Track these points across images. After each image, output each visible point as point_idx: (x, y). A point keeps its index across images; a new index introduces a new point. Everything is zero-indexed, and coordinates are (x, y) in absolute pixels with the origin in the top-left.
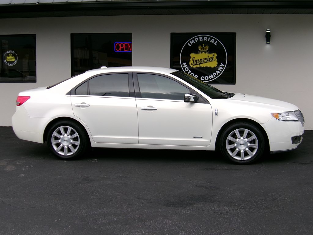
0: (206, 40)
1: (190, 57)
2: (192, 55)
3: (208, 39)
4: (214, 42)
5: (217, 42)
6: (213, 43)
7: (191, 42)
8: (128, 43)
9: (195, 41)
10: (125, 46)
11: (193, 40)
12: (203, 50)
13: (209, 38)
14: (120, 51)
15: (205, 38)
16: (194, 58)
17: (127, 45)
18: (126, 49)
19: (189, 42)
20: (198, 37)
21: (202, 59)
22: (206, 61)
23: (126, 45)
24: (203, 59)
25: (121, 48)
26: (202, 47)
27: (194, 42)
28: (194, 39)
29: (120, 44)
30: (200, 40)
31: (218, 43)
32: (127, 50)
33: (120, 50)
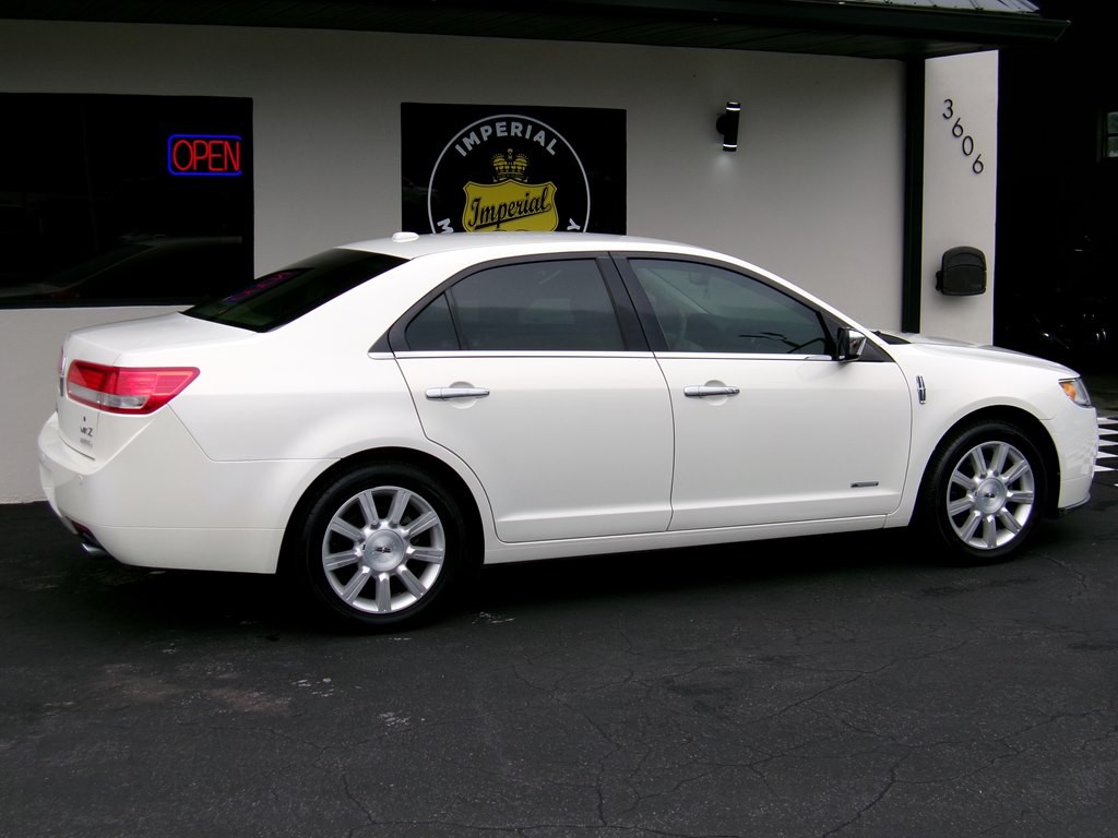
0: (520, 135)
1: (462, 198)
2: (472, 190)
3: (524, 132)
4: (547, 143)
5: (554, 141)
6: (543, 144)
7: (465, 140)
8: (224, 140)
9: (480, 137)
10: (214, 152)
11: (473, 134)
12: (510, 170)
13: (530, 127)
14: (191, 170)
15: (517, 127)
16: (478, 200)
17: (221, 146)
18: (218, 163)
19: (459, 141)
20: (492, 124)
21: (505, 205)
22: (520, 213)
23: (218, 149)
24: (508, 204)
25: (198, 161)
26: (506, 158)
27: (478, 142)
28: (477, 130)
29: (191, 141)
30: (499, 134)
31: (559, 147)
32: (222, 166)
33: (192, 166)
